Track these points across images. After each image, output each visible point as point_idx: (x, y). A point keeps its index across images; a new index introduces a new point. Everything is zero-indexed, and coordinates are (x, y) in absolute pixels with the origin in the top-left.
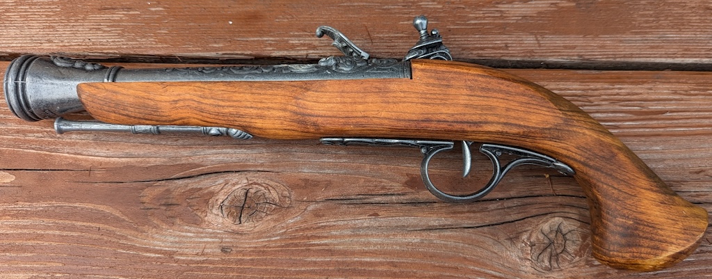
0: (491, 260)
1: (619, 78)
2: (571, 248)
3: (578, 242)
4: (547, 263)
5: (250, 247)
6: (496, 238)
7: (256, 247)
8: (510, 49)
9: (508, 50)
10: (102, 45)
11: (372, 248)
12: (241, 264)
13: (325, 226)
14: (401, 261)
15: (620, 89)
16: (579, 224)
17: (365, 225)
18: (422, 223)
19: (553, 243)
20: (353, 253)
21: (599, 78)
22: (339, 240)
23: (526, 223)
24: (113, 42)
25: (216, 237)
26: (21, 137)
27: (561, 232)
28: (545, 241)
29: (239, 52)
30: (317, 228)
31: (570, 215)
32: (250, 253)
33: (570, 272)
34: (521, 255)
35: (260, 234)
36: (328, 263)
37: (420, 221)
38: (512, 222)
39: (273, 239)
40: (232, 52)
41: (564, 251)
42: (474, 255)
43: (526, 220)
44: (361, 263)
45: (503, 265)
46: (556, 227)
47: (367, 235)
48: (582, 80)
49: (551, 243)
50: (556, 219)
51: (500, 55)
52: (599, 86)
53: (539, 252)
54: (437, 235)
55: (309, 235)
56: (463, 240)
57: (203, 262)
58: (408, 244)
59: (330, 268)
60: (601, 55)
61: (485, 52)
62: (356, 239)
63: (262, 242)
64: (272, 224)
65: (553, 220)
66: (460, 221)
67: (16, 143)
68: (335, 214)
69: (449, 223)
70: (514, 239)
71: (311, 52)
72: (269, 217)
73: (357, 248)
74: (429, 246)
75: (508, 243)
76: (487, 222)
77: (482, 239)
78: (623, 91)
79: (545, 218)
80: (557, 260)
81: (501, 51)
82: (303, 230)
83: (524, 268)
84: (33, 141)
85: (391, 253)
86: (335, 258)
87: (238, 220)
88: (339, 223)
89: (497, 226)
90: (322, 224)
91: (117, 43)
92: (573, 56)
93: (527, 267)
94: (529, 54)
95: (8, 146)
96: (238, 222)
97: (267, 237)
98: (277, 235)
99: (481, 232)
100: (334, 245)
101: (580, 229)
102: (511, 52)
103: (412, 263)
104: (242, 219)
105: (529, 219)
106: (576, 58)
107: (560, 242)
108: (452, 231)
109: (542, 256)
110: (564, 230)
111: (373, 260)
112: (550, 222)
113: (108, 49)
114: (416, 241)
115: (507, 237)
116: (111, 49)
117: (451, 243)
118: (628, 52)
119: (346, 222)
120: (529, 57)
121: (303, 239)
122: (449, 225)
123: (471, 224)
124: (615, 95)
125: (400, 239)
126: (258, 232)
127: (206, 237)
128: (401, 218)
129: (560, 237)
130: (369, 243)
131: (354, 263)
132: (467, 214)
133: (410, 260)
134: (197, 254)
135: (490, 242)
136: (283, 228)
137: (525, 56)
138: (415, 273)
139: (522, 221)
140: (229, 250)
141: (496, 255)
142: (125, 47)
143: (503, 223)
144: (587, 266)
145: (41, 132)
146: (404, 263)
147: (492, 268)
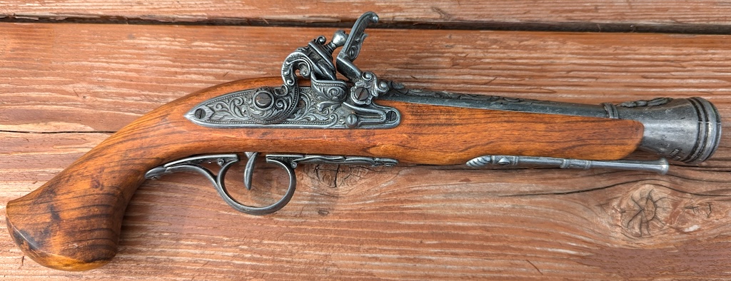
0: (581, 226)
1: (712, 43)
2: (662, 215)
3: (669, 210)
4: (637, 230)
5: (346, 210)
6: (586, 204)
7: (351, 210)
8: (599, 11)
9: (597, 12)
10: (191, 7)
11: (464, 213)
12: (338, 227)
13: (417, 191)
14: (493, 225)
15: (714, 54)
16: (669, 191)
17: (457, 190)
18: (513, 189)
19: (644, 210)
20: (446, 217)
21: (692, 42)
22: (431, 204)
23: (616, 190)
24: (201, 4)
25: (312, 200)
26: (120, 100)
27: (652, 199)
28: (636, 208)
29: (326, 15)
30: (409, 193)
31: (660, 183)
32: (346, 216)
33: (660, 238)
34: (611, 221)
35: (355, 198)
36: (422, 227)
37: (511, 187)
38: (602, 188)
39: (368, 202)
40: (319, 15)
41: (655, 218)
42: (565, 221)
43: (616, 187)
44: (455, 228)
45: (594, 231)
46: (647, 194)
47: (459, 200)
48: (676, 45)
49: (642, 210)
50: (647, 186)
51: (590, 18)
52: (692, 50)
53: (629, 219)
54: (528, 200)
55: (403, 199)
56: (554, 206)
57: (301, 224)
58: (500, 209)
59: (424, 232)
60: (694, 18)
61: (574, 15)
62: (448, 204)
63: (357, 205)
64: (366, 188)
65: (643, 187)
66: (550, 187)
67: (116, 107)
68: (427, 179)
69: (540, 189)
70: (604, 205)
71: (398, 14)
72: (363, 181)
73: (450, 212)
74: (520, 212)
75: (599, 209)
76: (578, 189)
77: (573, 205)
78: (716, 56)
79: (635, 185)
80: (648, 227)
81: (591, 14)
82: (396, 194)
83: (613, 234)
84: (132, 104)
85: (483, 218)
86: (429, 222)
87: (333, 183)
88: (431, 188)
89: (587, 193)
90: (415, 189)
91: (205, 6)
92: (666, 18)
93: (617, 233)
94: (619, 17)
95: (109, 109)
96: (333, 185)
97: (362, 200)
98: (372, 199)
99: (570, 198)
100: (427, 209)
101: (670, 197)
102: (601, 15)
103: (503, 228)
104: (337, 183)
105: (620, 186)
106: (668, 21)
107: (650, 209)
108: (542, 197)
109: (632, 223)
110: (655, 198)
111: (466, 224)
112: (640, 189)
113: (198, 11)
114: (507, 206)
115: (597, 204)
116: (200, 11)
117: (542, 209)
118: (721, 14)
119: (438, 187)
120: (620, 20)
121: (397, 203)
122: (540, 191)
123: (561, 190)
124: (708, 60)
125: (491, 204)
126: (353, 195)
127: (303, 200)
128: (492, 184)
129: (651, 204)
130: (461, 209)
131: (447, 227)
132: (558, 181)
133: (502, 225)
134: (296, 216)
135: (581, 208)
136: (377, 191)
137: (615, 19)
138: (506, 237)
139: (612, 188)
140: (326, 213)
141: (586, 221)
142: (213, 9)
143: (592, 190)
144: (678, 233)
145: (139, 95)
146: (495, 227)
147: (583, 233)
